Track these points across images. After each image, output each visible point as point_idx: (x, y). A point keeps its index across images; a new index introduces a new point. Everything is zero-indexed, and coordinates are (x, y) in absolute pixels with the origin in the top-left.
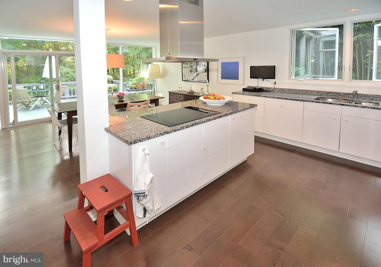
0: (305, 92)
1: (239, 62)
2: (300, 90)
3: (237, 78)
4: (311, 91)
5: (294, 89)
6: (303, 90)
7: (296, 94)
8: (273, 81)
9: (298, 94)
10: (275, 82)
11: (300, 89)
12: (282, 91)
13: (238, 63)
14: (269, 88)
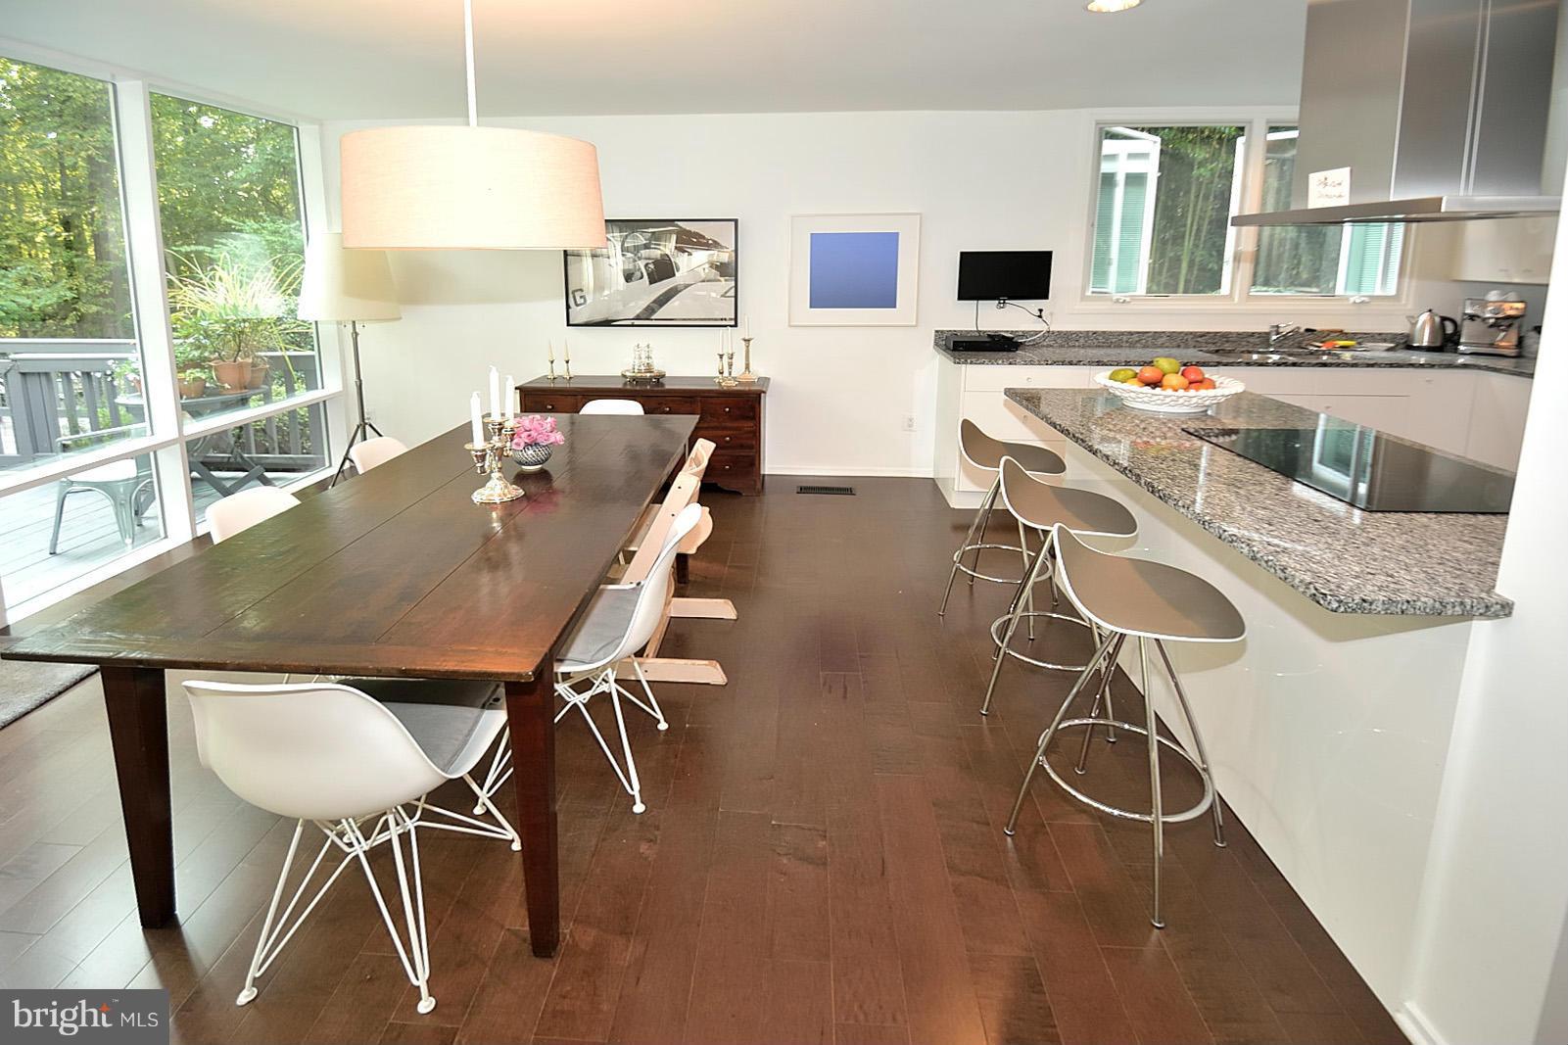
0: (1135, 338)
1: (897, 234)
2: (1122, 333)
3: (889, 301)
4: (1155, 332)
5: (1104, 332)
6: (1131, 333)
7: (1110, 346)
8: (1034, 305)
9: (1115, 347)
10: (1041, 311)
11: (1123, 330)
12: (1067, 339)
13: (893, 238)
14: (1021, 334)
